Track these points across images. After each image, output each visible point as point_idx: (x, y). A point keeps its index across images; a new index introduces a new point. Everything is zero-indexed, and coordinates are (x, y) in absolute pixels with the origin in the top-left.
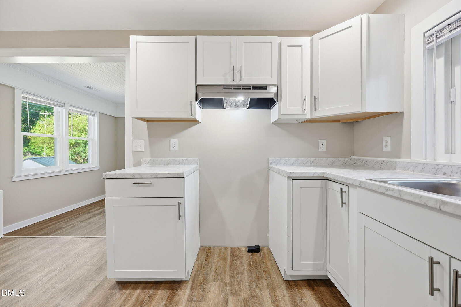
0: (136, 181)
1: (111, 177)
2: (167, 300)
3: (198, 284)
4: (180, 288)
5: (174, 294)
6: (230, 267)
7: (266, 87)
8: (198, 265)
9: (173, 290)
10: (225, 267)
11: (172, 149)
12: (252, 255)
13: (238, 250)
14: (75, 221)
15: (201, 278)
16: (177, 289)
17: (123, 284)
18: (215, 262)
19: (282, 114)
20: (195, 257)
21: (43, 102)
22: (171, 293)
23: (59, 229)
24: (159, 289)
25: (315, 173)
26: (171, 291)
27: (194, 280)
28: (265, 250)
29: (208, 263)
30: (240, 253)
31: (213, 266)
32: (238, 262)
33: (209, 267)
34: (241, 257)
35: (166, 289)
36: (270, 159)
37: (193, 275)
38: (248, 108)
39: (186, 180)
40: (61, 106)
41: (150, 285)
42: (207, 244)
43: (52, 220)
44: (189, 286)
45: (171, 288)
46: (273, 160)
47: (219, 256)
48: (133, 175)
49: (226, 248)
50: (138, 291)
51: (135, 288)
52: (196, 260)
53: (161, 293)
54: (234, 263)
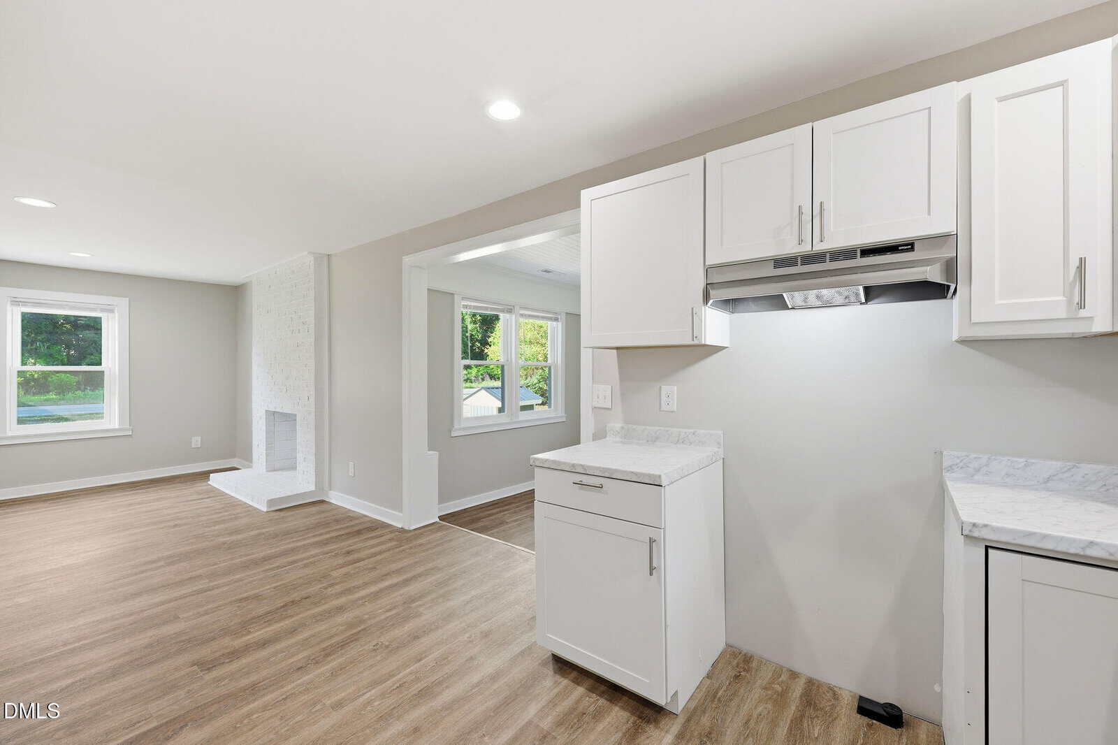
0: (578, 478)
1: (541, 465)
2: (624, 735)
3: (696, 734)
4: (656, 722)
5: (642, 729)
6: (790, 729)
7: (912, 245)
8: (708, 687)
9: (641, 718)
10: (774, 723)
11: (664, 407)
12: (870, 726)
13: (829, 695)
14: (523, 514)
15: (705, 721)
16: (649, 722)
17: (563, 665)
18: (752, 701)
19: (973, 323)
20: (707, 667)
21: (486, 309)
22: (634, 723)
23: (502, 523)
24: (616, 705)
25: (1092, 543)
26: (636, 718)
27: (688, 720)
28: (923, 733)
29: (735, 694)
30: (833, 704)
31: (745, 707)
32: (819, 727)
33: (733, 704)
34: (830, 719)
35: (628, 709)
36: (945, 453)
37: (692, 706)
38: (863, 301)
39: (668, 492)
40: (510, 311)
41: (603, 688)
42: (747, 647)
43: (497, 506)
44: (675, 728)
45: (638, 713)
46: (958, 461)
47: (765, 688)
48: (573, 465)
49: (794, 675)
50: (580, 690)
51: (576, 682)
52: (709, 676)
53: (618, 716)
54: (805, 725)
